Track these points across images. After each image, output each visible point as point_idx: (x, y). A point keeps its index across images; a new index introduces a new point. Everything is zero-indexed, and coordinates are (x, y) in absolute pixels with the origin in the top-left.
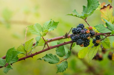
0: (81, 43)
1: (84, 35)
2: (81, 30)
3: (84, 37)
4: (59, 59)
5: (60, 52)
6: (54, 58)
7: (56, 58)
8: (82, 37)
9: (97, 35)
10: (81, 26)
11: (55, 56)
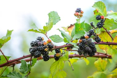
0: (38, 54)
1: (41, 46)
2: (38, 42)
3: (41, 48)
4: (21, 76)
5: (23, 69)
6: (17, 75)
7: (19, 75)
8: (39, 49)
9: (56, 48)
10: (39, 38)
11: (18, 73)
